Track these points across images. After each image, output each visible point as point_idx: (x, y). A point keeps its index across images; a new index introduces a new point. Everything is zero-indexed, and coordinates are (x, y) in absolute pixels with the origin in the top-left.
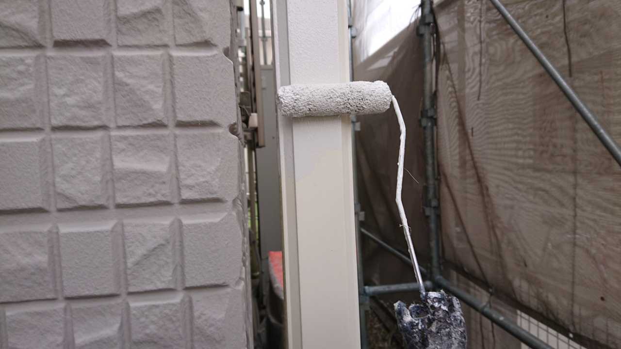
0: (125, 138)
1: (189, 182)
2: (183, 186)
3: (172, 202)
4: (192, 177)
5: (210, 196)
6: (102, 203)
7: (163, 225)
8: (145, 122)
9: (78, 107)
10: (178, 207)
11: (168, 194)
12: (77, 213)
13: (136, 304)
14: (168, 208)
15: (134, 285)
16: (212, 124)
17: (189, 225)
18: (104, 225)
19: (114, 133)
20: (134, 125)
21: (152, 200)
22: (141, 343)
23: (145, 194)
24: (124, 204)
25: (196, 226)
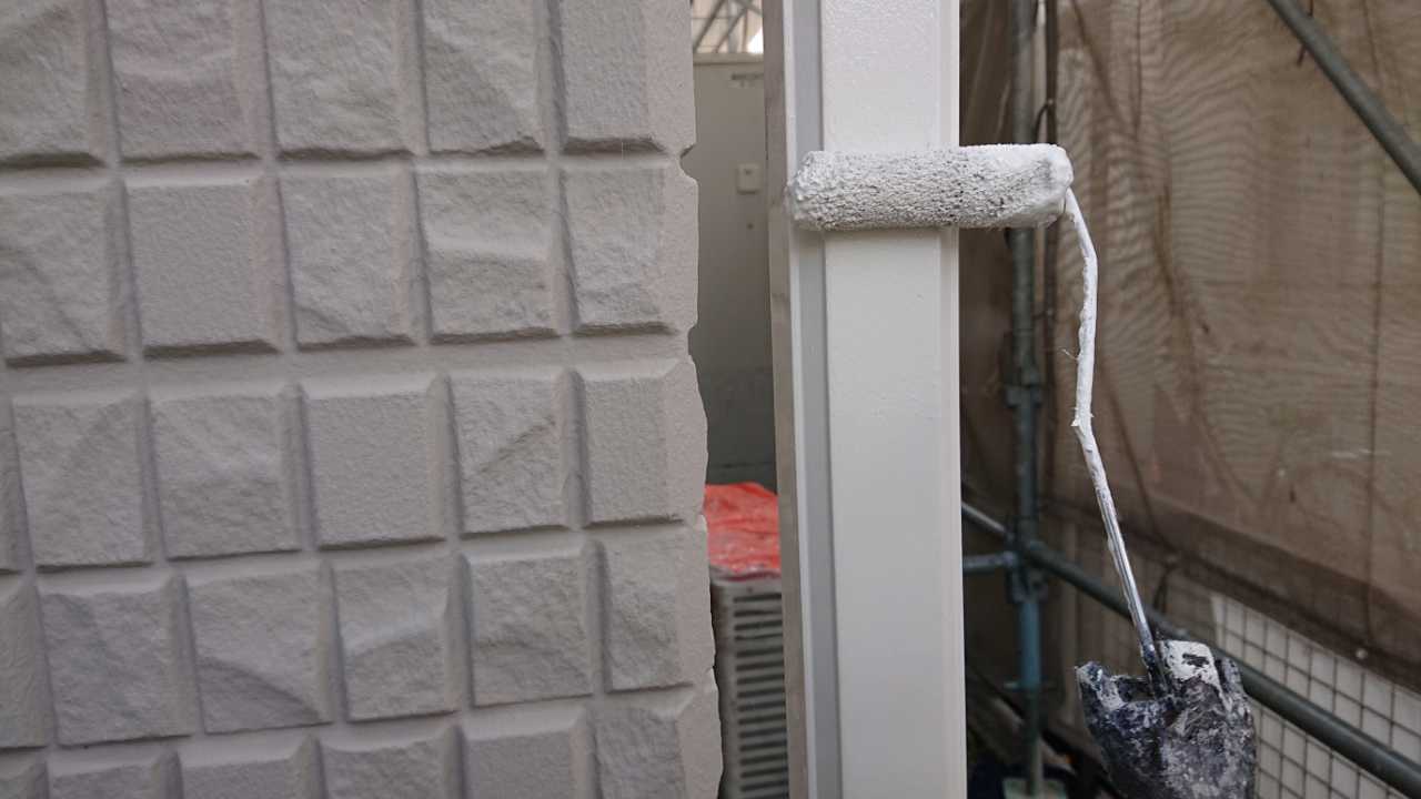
0: (449, 180)
1: (595, 285)
2: (583, 295)
3: (557, 331)
4: (603, 275)
5: (644, 319)
6: (404, 331)
7: (540, 383)
8: (497, 142)
9: (343, 103)
10: (569, 342)
11: (550, 314)
12: (344, 355)
13: (481, 558)
14: (550, 346)
15: (479, 517)
16: (648, 147)
17: (598, 384)
18: (409, 381)
19: (424, 168)
20: (470, 150)
21: (516, 325)
22: (493, 645)
23: (500, 313)
24: (452, 335)
25: (615, 387)
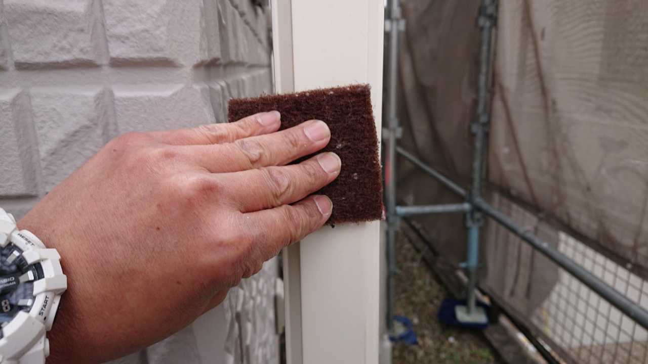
1: (121, 30)
2: (111, 37)
3: (98, 62)
4: (125, 23)
7: (86, 97)
10: (107, 70)
11: (89, 49)
14: (93, 73)
15: (53, 184)
17: (124, 99)
23: (57, 49)
25: (135, 101)
